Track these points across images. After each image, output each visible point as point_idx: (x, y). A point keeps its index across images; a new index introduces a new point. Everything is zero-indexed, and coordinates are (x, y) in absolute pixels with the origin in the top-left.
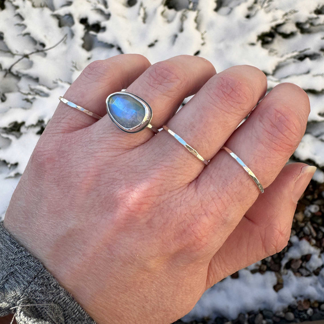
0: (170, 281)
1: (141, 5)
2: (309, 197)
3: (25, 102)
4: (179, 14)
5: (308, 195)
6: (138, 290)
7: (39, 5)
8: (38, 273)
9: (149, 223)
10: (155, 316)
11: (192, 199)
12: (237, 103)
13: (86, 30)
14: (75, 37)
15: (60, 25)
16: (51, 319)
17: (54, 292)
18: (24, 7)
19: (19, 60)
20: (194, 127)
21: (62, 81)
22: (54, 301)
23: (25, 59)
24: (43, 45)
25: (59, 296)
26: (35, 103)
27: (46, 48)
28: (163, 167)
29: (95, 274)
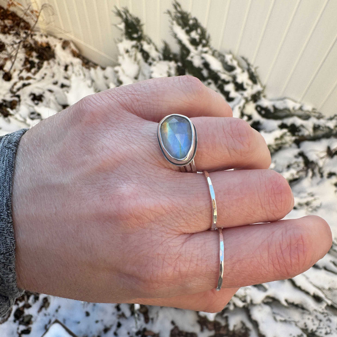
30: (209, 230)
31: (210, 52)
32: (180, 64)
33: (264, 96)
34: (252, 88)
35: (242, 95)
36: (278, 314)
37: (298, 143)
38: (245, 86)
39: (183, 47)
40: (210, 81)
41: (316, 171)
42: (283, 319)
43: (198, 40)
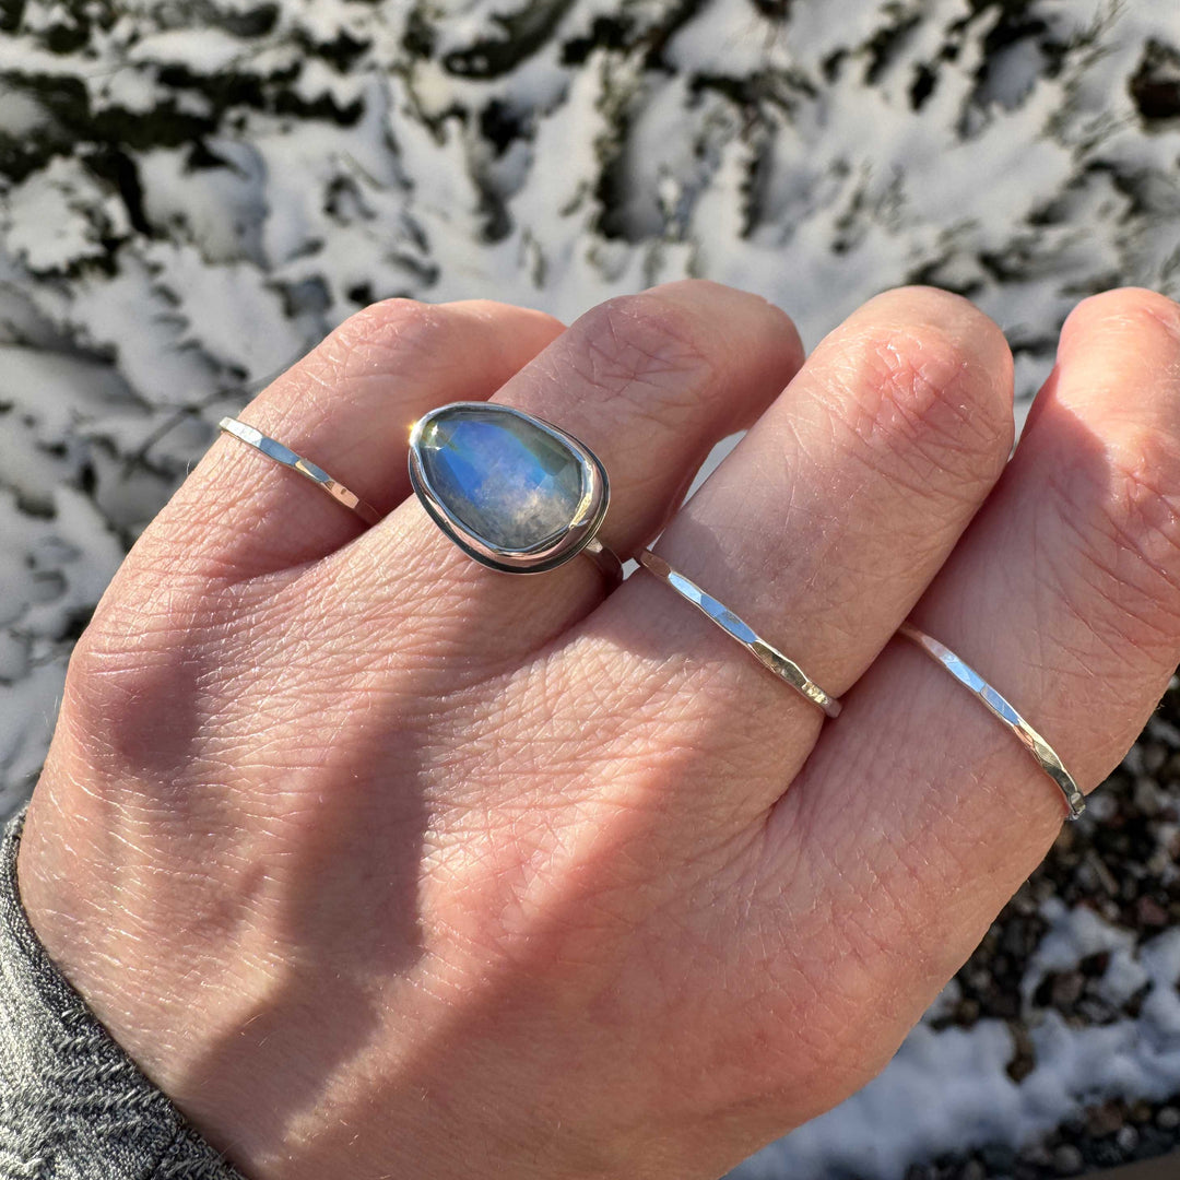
1: (527, 238)
4: (639, 254)
7: (223, 256)
12: (959, 449)
15: (290, 311)
18: (179, 265)
20: (788, 563)
23: (189, 420)
24: (241, 374)
27: (251, 382)
31: (146, 26)
32: (83, 149)
33: (439, 14)
34: (382, 20)
35: (373, 67)
37: (658, 62)
38: (358, 34)
39: (40, 86)
40: (233, 114)
41: (785, 91)
43: (71, 23)
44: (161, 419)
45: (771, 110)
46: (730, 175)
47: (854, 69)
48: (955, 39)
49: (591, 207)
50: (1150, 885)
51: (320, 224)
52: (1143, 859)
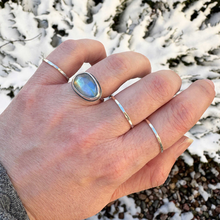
0: (91, 193)
1: (95, 24)
2: (181, 174)
3: (4, 72)
4: (119, 35)
5: (181, 173)
6: (70, 195)
7: (27, 10)
8: (2, 175)
9: (88, 155)
10: (75, 213)
11: (119, 146)
12: (162, 95)
13: (55, 33)
14: (47, 36)
15: (39, 26)
16: (2, 205)
17: (8, 189)
18: (17, 9)
19: (6, 44)
20: (131, 103)
21: (31, 63)
22: (7, 195)
23: (10, 44)
24: (25, 37)
25: (11, 192)
26: (10, 74)
27: (26, 39)
28: (105, 122)
29: (45, 179)
30: (131, 129)
36: (197, 133)
41: (163, 8)
42: (203, 134)
44: (6, 42)
45: (158, 11)
46: (145, 23)
47: (180, 7)
48: (205, 6)
49: (112, 22)
50: (188, 202)
51: (51, 9)
52: (188, 196)
